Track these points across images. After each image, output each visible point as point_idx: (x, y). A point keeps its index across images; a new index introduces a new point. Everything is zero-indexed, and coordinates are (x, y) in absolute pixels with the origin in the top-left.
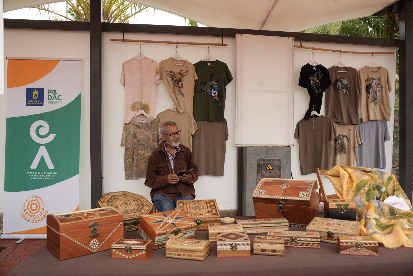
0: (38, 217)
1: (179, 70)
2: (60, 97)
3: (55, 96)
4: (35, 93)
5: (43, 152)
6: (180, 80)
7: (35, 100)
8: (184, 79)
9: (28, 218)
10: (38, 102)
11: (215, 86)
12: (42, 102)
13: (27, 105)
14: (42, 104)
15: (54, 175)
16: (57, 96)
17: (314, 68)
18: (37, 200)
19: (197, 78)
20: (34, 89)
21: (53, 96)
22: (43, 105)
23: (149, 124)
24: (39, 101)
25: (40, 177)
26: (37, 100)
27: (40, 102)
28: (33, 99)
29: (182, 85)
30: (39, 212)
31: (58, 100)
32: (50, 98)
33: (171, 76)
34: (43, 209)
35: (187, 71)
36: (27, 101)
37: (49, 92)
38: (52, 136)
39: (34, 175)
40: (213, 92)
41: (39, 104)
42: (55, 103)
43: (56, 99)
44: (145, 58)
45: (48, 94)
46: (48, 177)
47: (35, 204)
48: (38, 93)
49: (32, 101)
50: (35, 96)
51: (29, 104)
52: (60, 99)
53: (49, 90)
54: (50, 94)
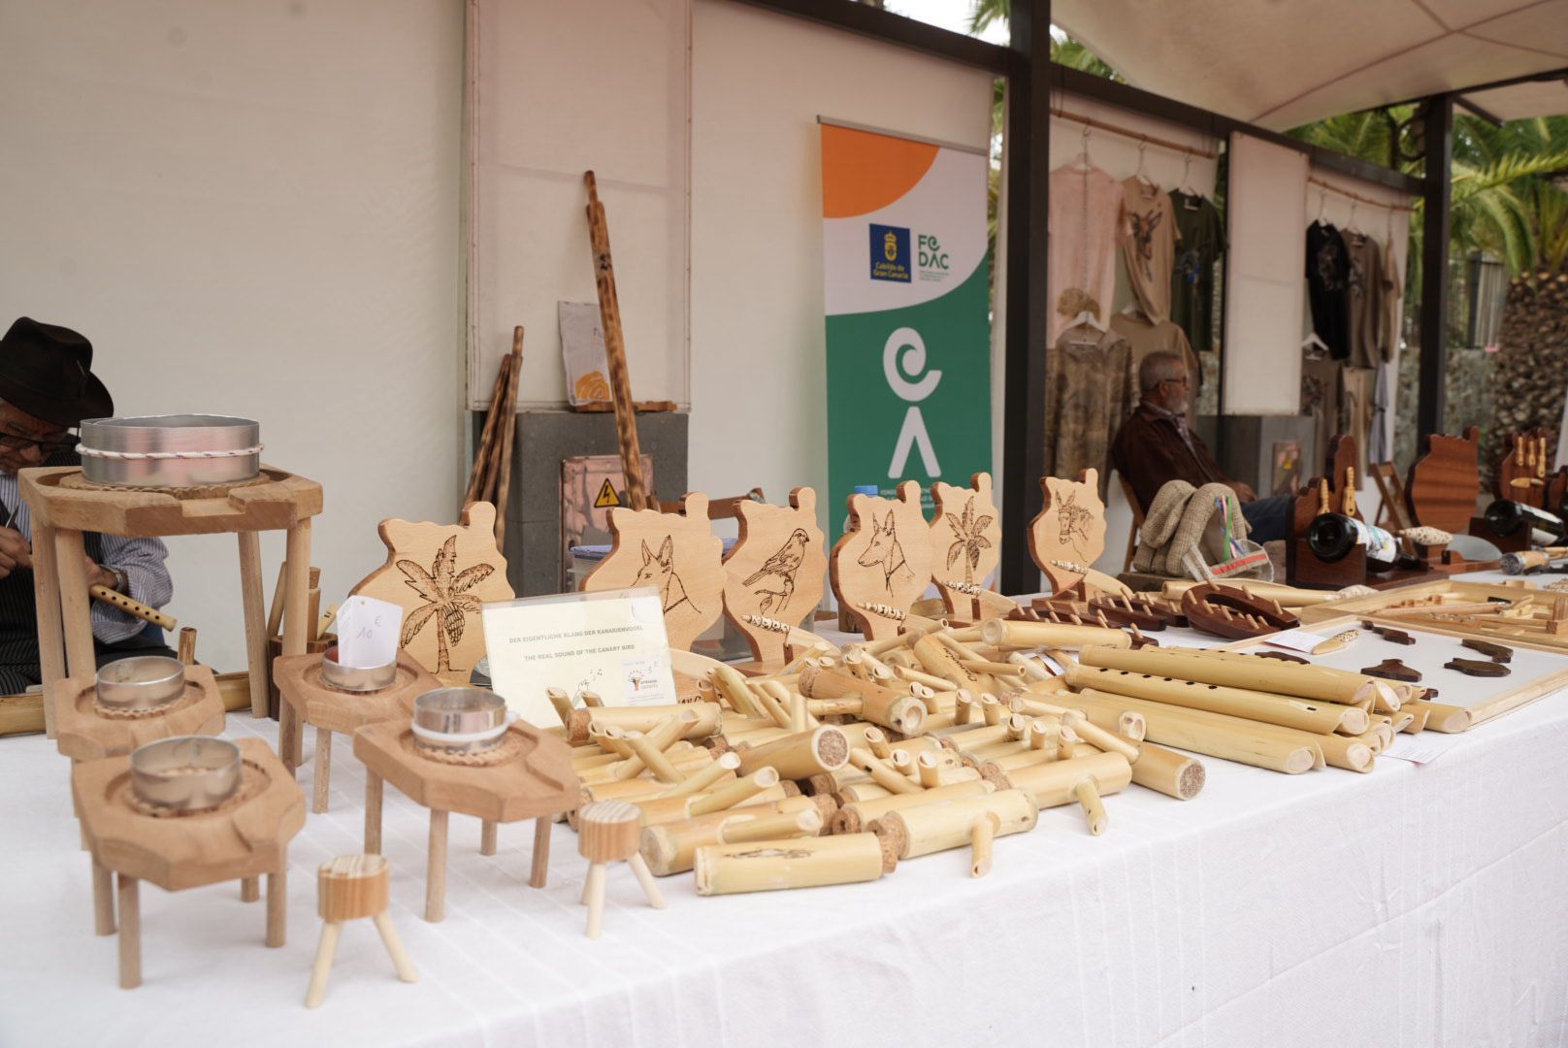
1: (1146, 211)
2: (945, 261)
3: (934, 257)
4: (890, 242)
5: (914, 427)
7: (891, 262)
8: (1154, 235)
10: (897, 272)
12: (908, 270)
13: (873, 277)
14: (906, 276)
16: (939, 254)
17: (1323, 232)
19: (1179, 236)
20: (887, 229)
21: (930, 254)
22: (909, 280)
23: (1105, 350)
24: (900, 268)
26: (896, 263)
27: (901, 272)
28: (886, 261)
29: (1150, 250)
31: (942, 270)
32: (923, 260)
36: (873, 267)
37: (921, 243)
38: (934, 377)
41: (900, 276)
42: (937, 278)
43: (938, 266)
44: (1096, 170)
45: (920, 247)
48: (897, 243)
49: (883, 266)
50: (891, 252)
51: (876, 274)
52: (946, 268)
53: (921, 237)
54: (925, 248)
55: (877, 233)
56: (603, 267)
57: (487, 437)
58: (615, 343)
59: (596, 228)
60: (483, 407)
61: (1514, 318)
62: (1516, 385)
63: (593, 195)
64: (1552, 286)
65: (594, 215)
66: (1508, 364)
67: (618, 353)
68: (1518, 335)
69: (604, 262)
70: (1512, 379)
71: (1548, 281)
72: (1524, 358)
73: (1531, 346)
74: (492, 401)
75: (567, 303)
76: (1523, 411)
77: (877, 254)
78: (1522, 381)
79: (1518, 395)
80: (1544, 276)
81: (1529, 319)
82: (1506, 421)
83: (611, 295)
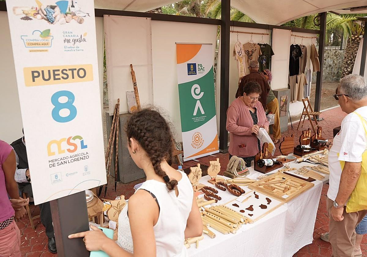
0: (199, 144)
1: (251, 50)
2: (204, 69)
4: (192, 67)
5: (198, 104)
6: (251, 55)
7: (192, 71)
8: (253, 54)
9: (195, 146)
11: (265, 58)
13: (188, 75)
14: (196, 73)
15: (205, 117)
16: (202, 68)
18: (198, 134)
20: (191, 64)
21: (200, 68)
24: (194, 72)
25: (199, 120)
26: (193, 71)
29: (252, 58)
30: (200, 142)
32: (199, 69)
33: (247, 53)
34: (201, 139)
35: (256, 50)
36: (188, 73)
38: (202, 93)
39: (195, 119)
40: (264, 61)
41: (194, 74)
42: (202, 73)
43: (202, 70)
46: (202, 119)
47: (197, 137)
48: (193, 67)
49: (190, 72)
50: (192, 69)
51: (189, 74)
52: (204, 70)
53: (198, 64)
54: (199, 67)
55: (189, 65)
56: (135, 86)
57: (113, 122)
58: (138, 102)
59: (133, 77)
60: (112, 115)
61: (349, 46)
62: (348, 62)
63: (132, 69)
64: (358, 39)
65: (132, 73)
66: (347, 57)
67: (139, 104)
68: (350, 50)
69: (135, 84)
70: (348, 61)
71: (357, 37)
72: (350, 56)
73: (352, 53)
74: (114, 113)
75: (128, 92)
76: (349, 68)
77: (189, 70)
78: (350, 61)
79: (349, 65)
80: (356, 36)
81: (352, 47)
82: (346, 71)
83: (137, 91)
